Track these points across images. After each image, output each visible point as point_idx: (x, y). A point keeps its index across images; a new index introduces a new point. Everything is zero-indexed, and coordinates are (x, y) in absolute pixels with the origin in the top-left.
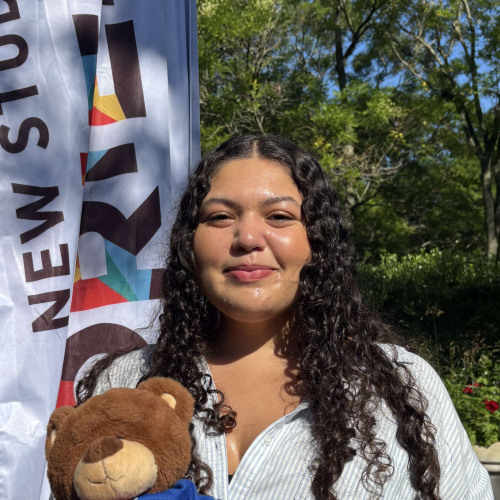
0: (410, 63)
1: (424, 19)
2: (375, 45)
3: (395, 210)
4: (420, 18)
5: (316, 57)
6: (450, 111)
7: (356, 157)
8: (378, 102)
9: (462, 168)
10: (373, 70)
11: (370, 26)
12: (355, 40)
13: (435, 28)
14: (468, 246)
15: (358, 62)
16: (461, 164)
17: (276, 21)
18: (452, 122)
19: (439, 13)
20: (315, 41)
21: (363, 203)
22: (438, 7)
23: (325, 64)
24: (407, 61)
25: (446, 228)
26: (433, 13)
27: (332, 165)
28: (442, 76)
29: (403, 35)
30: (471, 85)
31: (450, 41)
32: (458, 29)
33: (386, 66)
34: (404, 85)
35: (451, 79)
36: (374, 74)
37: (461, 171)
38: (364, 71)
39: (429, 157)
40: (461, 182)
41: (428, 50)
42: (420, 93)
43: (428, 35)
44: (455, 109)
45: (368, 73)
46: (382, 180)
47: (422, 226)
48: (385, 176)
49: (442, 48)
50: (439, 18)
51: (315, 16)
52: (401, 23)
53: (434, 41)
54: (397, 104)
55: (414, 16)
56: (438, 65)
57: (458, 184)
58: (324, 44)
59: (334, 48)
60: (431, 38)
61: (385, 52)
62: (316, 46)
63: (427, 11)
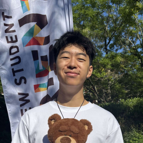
0: (125, 46)
1: (129, 33)
2: (115, 41)
3: (122, 86)
4: (128, 33)
5: (99, 45)
6: (136, 59)
7: (111, 72)
8: (117, 57)
9: (140, 74)
10: (115, 48)
11: (114, 36)
12: (110, 40)
13: (132, 36)
14: (141, 96)
15: (111, 46)
16: (139, 73)
17: (89, 36)
18: (137, 62)
19: (133, 32)
20: (99, 41)
21: (113, 85)
22: (133, 30)
23: (102, 47)
24: (124, 45)
25: (135, 91)
26: (131, 32)
27: (105, 75)
28: (134, 49)
29: (123, 38)
30: (142, 51)
31: (136, 39)
32: (138, 36)
33: (118, 47)
34: (123, 52)
35: (136, 50)
36: (115, 49)
37: (139, 75)
38: (112, 48)
39: (130, 72)
40: (139, 78)
41: (130, 42)
42: (128, 54)
43: (130, 38)
44: (137, 58)
45: (113, 49)
46: (118, 78)
47: (129, 90)
48: (119, 77)
49: (134, 41)
50: (133, 33)
51: (99, 34)
52: (122, 35)
53: (132, 40)
54: (122, 58)
55: (126, 33)
56: (133, 46)
57: (138, 79)
58: (101, 41)
59: (104, 43)
60: (131, 39)
61: (118, 43)
62: (99, 42)
63: (130, 31)
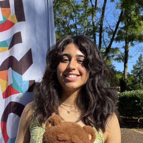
1: (63, 13)
13: (66, 16)
19: (67, 11)
26: (65, 11)
29: (57, 17)
30: (76, 31)
31: (69, 20)
35: (70, 30)
41: (64, 21)
49: (67, 21)
50: (67, 13)
52: (57, 14)
55: (60, 12)
60: (65, 18)
